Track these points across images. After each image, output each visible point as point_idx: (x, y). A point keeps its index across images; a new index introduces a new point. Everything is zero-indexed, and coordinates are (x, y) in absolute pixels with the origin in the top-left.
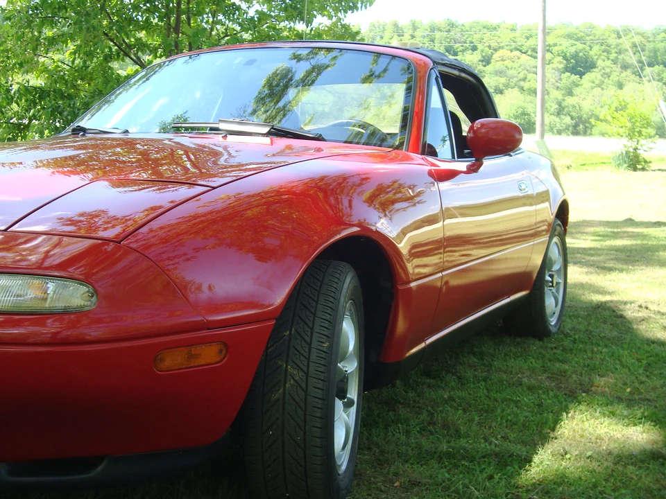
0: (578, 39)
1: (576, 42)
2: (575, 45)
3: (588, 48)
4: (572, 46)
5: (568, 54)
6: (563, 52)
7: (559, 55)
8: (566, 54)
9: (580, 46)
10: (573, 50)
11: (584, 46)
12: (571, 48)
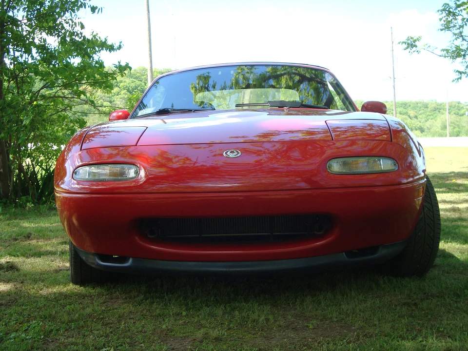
0: (136, 78)
1: (134, 80)
2: (135, 82)
3: (143, 84)
4: (133, 82)
5: (130, 89)
6: (127, 87)
7: (124, 89)
8: (129, 88)
9: (138, 83)
10: (133, 85)
11: (140, 82)
12: (132, 84)
